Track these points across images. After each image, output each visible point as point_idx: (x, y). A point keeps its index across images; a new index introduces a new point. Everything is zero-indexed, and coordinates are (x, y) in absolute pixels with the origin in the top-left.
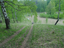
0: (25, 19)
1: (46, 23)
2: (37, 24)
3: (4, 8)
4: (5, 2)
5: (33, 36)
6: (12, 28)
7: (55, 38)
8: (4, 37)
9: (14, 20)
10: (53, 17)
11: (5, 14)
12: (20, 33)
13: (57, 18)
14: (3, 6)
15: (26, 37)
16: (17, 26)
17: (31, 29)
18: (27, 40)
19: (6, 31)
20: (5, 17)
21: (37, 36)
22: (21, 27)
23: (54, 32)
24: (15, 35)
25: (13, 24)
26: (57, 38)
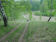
0: (21, 17)
1: (40, 20)
2: (32, 21)
3: (2, 8)
4: (3, 2)
5: (28, 33)
6: (10, 25)
7: (49, 34)
8: (2, 34)
9: (12, 18)
10: (46, 15)
11: (3, 13)
12: (17, 30)
13: (50, 16)
14: (1, 6)
15: (22, 33)
16: (14, 24)
17: (27, 26)
18: (23, 36)
19: (4, 28)
20: (4, 15)
21: (32, 32)
22: (17, 24)
23: (47, 29)
24: (13, 32)
25: (11, 22)
26: (50, 34)
